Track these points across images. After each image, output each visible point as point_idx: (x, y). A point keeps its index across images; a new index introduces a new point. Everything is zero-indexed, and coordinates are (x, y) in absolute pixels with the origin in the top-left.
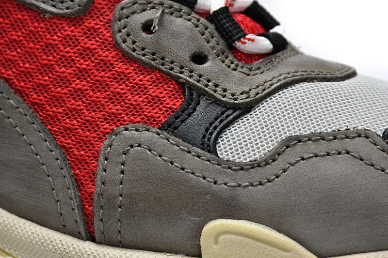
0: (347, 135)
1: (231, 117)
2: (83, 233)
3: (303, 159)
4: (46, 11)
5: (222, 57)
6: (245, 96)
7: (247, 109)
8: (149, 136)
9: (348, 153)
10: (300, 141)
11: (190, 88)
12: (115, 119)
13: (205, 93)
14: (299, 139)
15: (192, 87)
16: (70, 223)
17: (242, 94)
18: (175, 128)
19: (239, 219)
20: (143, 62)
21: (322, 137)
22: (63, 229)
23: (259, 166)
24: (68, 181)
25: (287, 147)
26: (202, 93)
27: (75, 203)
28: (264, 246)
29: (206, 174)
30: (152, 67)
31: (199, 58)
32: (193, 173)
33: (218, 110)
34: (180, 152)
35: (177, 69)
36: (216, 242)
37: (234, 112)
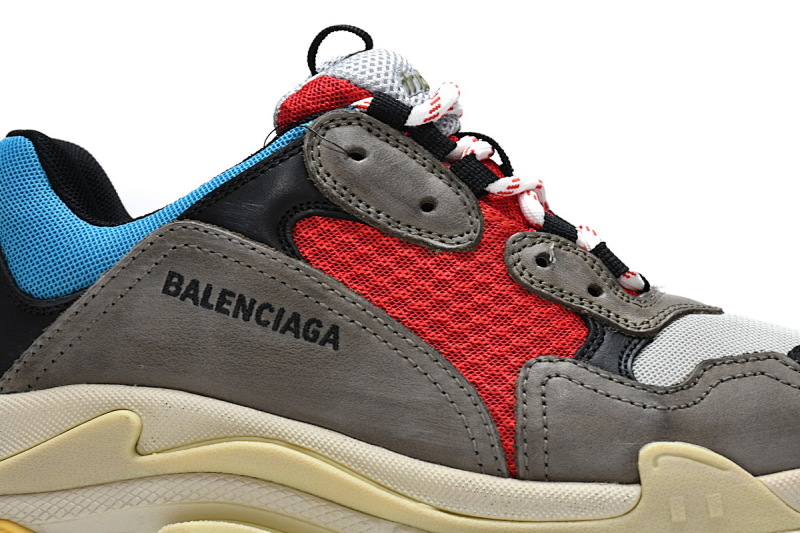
0: (757, 357)
1: (638, 347)
2: (504, 470)
3: (722, 381)
4: (436, 247)
5: (613, 289)
6: (646, 325)
7: (648, 338)
8: (565, 366)
9: (763, 373)
10: (715, 365)
11: (592, 319)
12: (524, 352)
13: (609, 324)
14: (713, 363)
15: (595, 318)
16: (488, 461)
17: (643, 324)
18: (589, 358)
19: (674, 441)
20: (543, 295)
21: (734, 360)
22: (480, 469)
23: (682, 389)
24: (486, 417)
25: (705, 370)
26: (606, 323)
27: (494, 440)
28: (704, 465)
29: (632, 399)
30: (552, 299)
31: (595, 291)
32: (619, 399)
33: (625, 341)
34: (602, 380)
35: (577, 300)
36: (655, 464)
37: (640, 340)
